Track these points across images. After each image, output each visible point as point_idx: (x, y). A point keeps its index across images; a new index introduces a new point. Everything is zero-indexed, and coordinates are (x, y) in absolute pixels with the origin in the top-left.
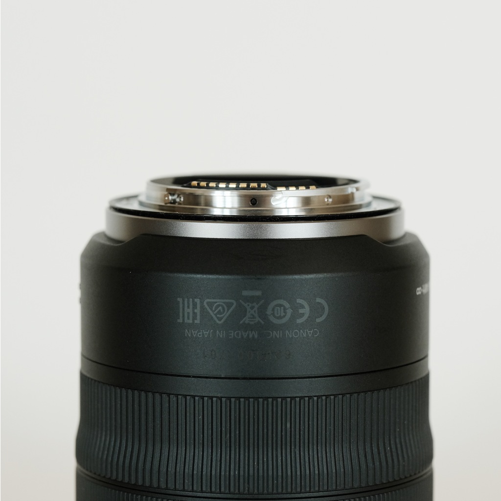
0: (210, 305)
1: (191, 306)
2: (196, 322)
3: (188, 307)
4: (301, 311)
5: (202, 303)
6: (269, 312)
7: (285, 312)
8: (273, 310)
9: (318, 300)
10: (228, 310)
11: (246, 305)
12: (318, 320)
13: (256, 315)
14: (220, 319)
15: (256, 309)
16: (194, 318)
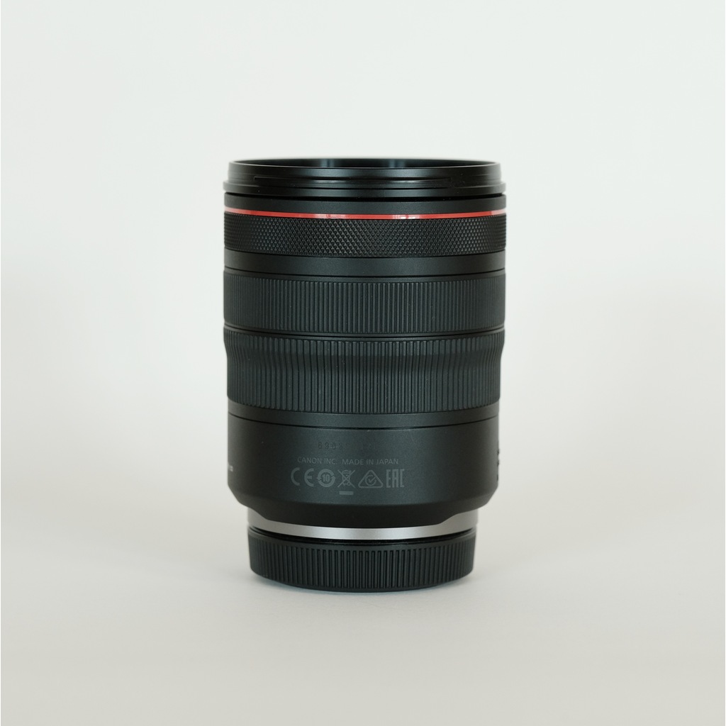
0: (378, 484)
1: (393, 482)
2: (390, 470)
3: (395, 481)
4: (310, 477)
5: (385, 484)
6: (334, 478)
7: (322, 477)
8: (331, 480)
9: (298, 484)
10: (364, 481)
11: (351, 484)
12: (298, 469)
13: (343, 476)
14: (371, 473)
15: (344, 481)
16: (390, 474)
